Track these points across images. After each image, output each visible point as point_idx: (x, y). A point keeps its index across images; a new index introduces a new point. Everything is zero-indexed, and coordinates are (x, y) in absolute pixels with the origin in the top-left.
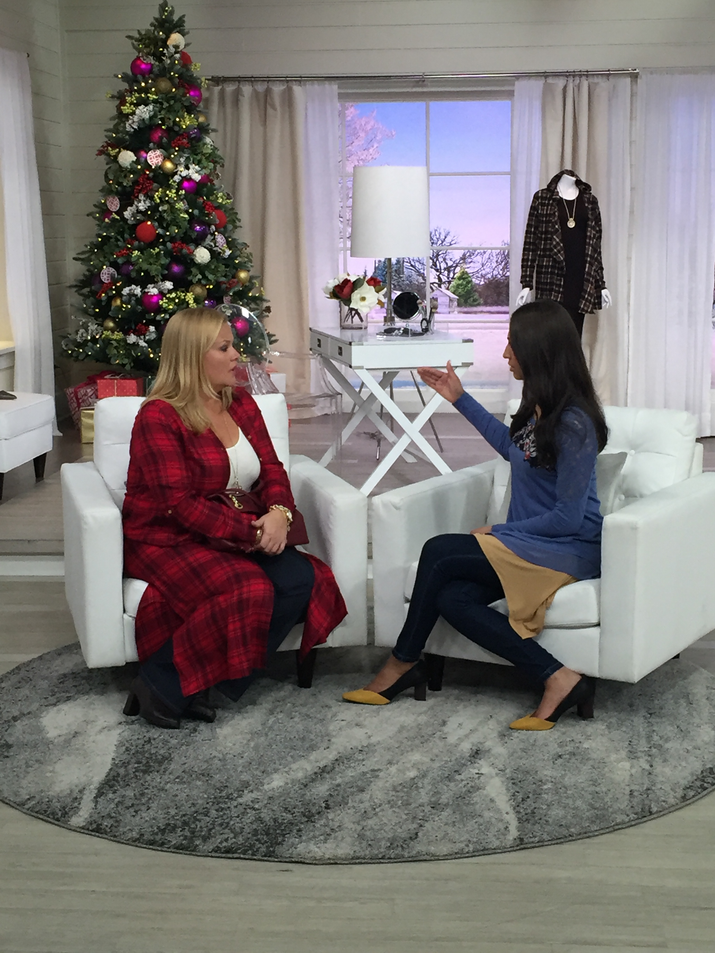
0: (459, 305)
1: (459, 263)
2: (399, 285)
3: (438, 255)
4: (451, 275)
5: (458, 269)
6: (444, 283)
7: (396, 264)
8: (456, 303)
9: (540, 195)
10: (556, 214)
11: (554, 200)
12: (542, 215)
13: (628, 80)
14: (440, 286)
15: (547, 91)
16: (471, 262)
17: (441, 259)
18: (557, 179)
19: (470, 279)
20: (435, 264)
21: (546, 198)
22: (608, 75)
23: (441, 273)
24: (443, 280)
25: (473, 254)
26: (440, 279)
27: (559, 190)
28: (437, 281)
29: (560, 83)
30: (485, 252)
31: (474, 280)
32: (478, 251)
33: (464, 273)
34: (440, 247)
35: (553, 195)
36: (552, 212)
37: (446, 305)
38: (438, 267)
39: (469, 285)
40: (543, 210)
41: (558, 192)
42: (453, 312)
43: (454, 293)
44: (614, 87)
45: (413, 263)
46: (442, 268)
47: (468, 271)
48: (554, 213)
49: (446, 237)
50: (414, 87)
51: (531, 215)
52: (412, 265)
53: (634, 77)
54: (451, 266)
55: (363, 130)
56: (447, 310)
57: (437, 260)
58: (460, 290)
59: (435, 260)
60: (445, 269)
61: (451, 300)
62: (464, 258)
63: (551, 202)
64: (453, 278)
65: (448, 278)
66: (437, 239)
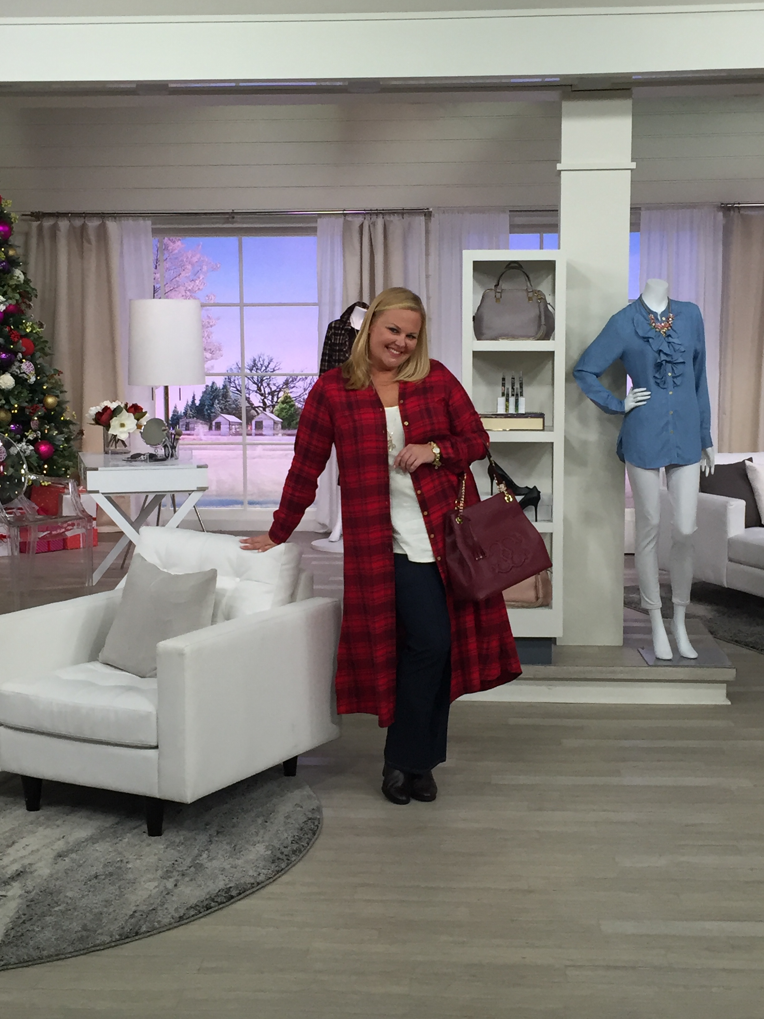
0: (283, 428)
1: (282, 388)
2: (225, 409)
3: (262, 380)
4: (275, 399)
5: (281, 394)
6: (269, 407)
7: (223, 389)
8: (280, 426)
9: (333, 325)
10: (347, 343)
11: (346, 330)
12: (335, 344)
13: (423, 218)
14: (264, 410)
15: (347, 227)
16: (294, 387)
17: (265, 385)
18: (350, 310)
19: (292, 403)
20: (259, 389)
21: (338, 329)
22: (402, 212)
23: (265, 397)
24: (268, 405)
25: (296, 379)
26: (264, 403)
27: (351, 321)
28: (262, 405)
29: (357, 221)
30: (306, 378)
31: (297, 404)
32: (301, 377)
33: (287, 397)
34: (264, 374)
35: (345, 326)
36: (343, 342)
37: (271, 429)
38: (263, 392)
39: (292, 409)
40: (336, 339)
41: (350, 323)
42: (277, 434)
43: (278, 416)
44: (410, 224)
45: (239, 388)
46: (267, 393)
47: (291, 395)
48: (345, 342)
49: (269, 364)
50: (224, 223)
51: (325, 344)
52: (238, 390)
53: (428, 214)
54: (275, 391)
55: (189, 263)
56: (271, 432)
57: (262, 385)
58: (284, 414)
59: (260, 385)
60: (269, 394)
61: (275, 423)
62: (286, 383)
63: (343, 332)
64: (277, 402)
65: (272, 402)
66: (261, 365)
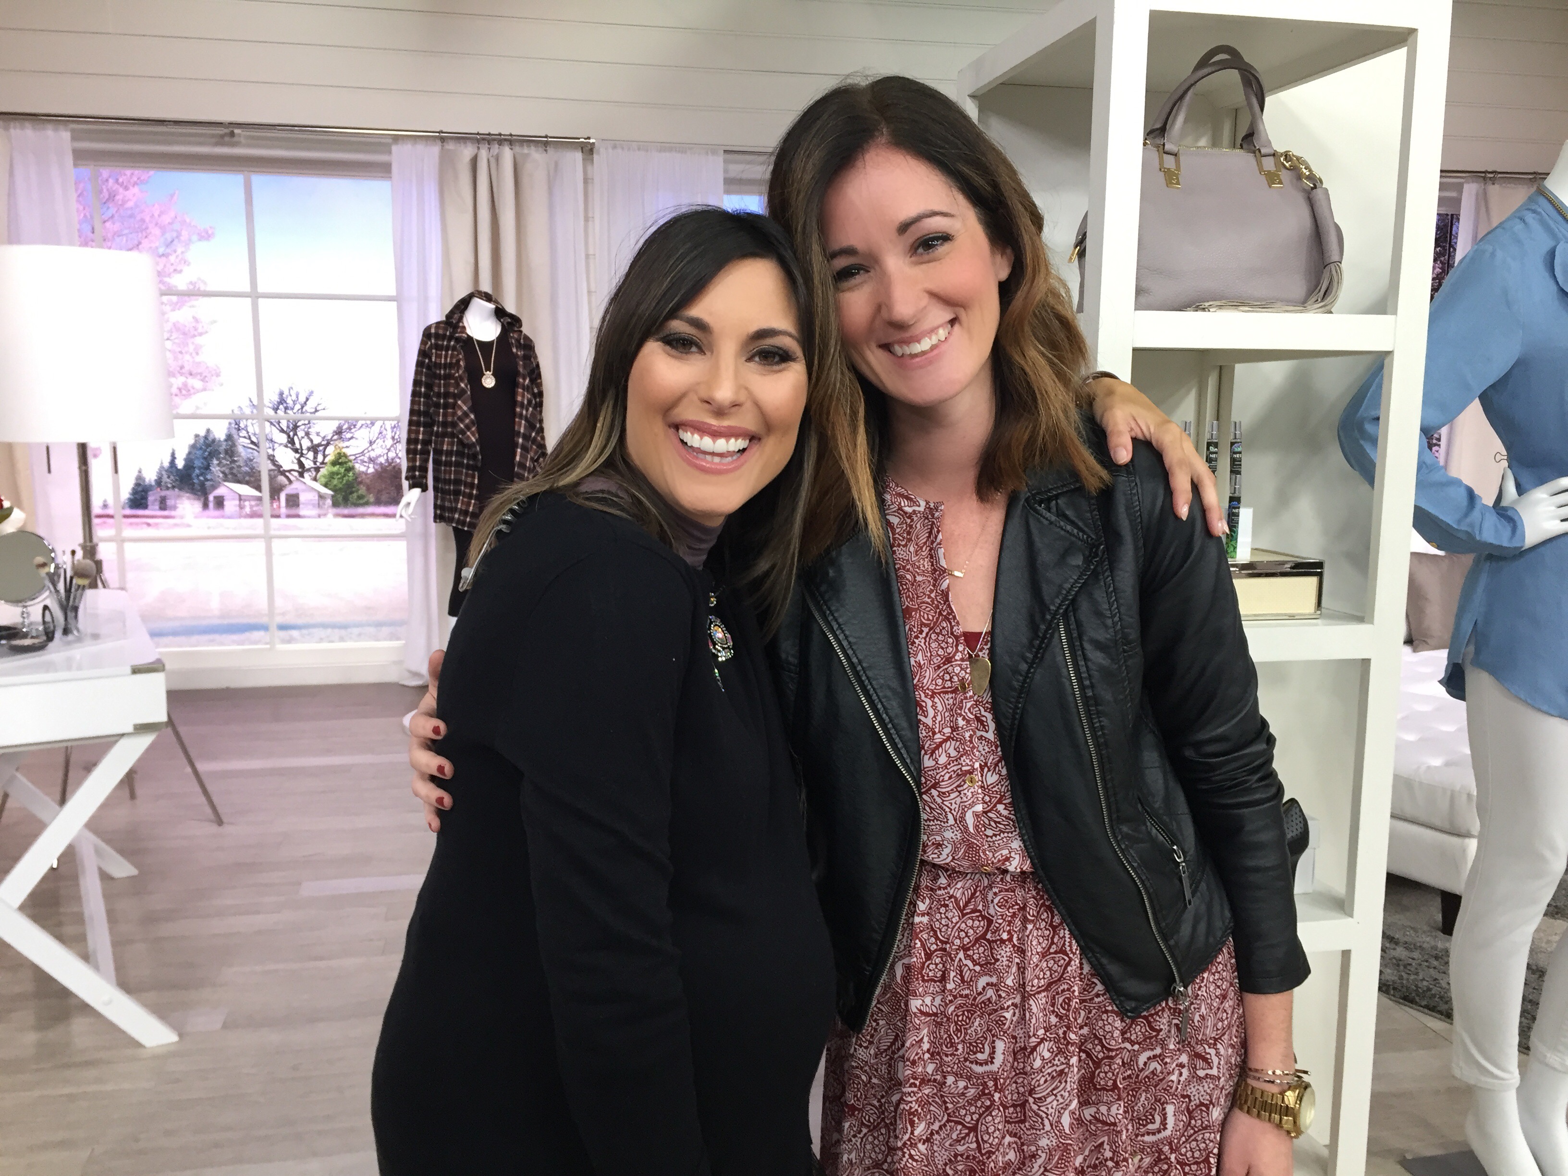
0: (335, 504)
1: (331, 440)
2: (232, 474)
3: (296, 427)
4: (320, 458)
5: (330, 450)
6: (309, 470)
7: (226, 440)
8: (329, 502)
9: (433, 331)
10: (462, 363)
11: (458, 340)
12: (438, 366)
13: (578, 156)
14: (301, 475)
15: (446, 163)
16: (352, 438)
17: (301, 433)
18: (463, 305)
19: (350, 464)
20: (292, 442)
21: (444, 337)
22: (544, 143)
23: (302, 455)
24: (307, 467)
25: (355, 426)
26: (301, 465)
27: (466, 324)
28: (296, 467)
29: (467, 152)
30: (373, 424)
31: (357, 466)
32: (363, 422)
33: (340, 455)
34: (299, 416)
35: (454, 332)
36: (454, 361)
37: (314, 505)
38: (298, 446)
39: (351, 474)
40: (438, 356)
41: (464, 328)
42: (325, 515)
43: (326, 485)
44: (556, 164)
46: (304, 447)
47: (348, 452)
48: (458, 361)
49: (307, 399)
50: (216, 144)
51: (419, 364)
53: (588, 150)
54: (319, 445)
55: (156, 224)
56: (315, 512)
57: (295, 434)
58: (335, 482)
59: (291, 434)
60: (309, 449)
61: (321, 497)
62: (339, 432)
63: (452, 343)
64: (323, 463)
65: (315, 463)
66: (294, 401)
